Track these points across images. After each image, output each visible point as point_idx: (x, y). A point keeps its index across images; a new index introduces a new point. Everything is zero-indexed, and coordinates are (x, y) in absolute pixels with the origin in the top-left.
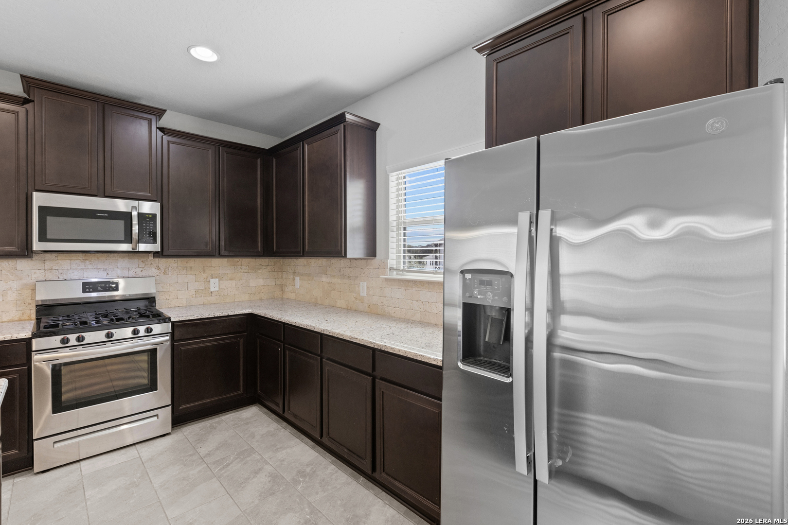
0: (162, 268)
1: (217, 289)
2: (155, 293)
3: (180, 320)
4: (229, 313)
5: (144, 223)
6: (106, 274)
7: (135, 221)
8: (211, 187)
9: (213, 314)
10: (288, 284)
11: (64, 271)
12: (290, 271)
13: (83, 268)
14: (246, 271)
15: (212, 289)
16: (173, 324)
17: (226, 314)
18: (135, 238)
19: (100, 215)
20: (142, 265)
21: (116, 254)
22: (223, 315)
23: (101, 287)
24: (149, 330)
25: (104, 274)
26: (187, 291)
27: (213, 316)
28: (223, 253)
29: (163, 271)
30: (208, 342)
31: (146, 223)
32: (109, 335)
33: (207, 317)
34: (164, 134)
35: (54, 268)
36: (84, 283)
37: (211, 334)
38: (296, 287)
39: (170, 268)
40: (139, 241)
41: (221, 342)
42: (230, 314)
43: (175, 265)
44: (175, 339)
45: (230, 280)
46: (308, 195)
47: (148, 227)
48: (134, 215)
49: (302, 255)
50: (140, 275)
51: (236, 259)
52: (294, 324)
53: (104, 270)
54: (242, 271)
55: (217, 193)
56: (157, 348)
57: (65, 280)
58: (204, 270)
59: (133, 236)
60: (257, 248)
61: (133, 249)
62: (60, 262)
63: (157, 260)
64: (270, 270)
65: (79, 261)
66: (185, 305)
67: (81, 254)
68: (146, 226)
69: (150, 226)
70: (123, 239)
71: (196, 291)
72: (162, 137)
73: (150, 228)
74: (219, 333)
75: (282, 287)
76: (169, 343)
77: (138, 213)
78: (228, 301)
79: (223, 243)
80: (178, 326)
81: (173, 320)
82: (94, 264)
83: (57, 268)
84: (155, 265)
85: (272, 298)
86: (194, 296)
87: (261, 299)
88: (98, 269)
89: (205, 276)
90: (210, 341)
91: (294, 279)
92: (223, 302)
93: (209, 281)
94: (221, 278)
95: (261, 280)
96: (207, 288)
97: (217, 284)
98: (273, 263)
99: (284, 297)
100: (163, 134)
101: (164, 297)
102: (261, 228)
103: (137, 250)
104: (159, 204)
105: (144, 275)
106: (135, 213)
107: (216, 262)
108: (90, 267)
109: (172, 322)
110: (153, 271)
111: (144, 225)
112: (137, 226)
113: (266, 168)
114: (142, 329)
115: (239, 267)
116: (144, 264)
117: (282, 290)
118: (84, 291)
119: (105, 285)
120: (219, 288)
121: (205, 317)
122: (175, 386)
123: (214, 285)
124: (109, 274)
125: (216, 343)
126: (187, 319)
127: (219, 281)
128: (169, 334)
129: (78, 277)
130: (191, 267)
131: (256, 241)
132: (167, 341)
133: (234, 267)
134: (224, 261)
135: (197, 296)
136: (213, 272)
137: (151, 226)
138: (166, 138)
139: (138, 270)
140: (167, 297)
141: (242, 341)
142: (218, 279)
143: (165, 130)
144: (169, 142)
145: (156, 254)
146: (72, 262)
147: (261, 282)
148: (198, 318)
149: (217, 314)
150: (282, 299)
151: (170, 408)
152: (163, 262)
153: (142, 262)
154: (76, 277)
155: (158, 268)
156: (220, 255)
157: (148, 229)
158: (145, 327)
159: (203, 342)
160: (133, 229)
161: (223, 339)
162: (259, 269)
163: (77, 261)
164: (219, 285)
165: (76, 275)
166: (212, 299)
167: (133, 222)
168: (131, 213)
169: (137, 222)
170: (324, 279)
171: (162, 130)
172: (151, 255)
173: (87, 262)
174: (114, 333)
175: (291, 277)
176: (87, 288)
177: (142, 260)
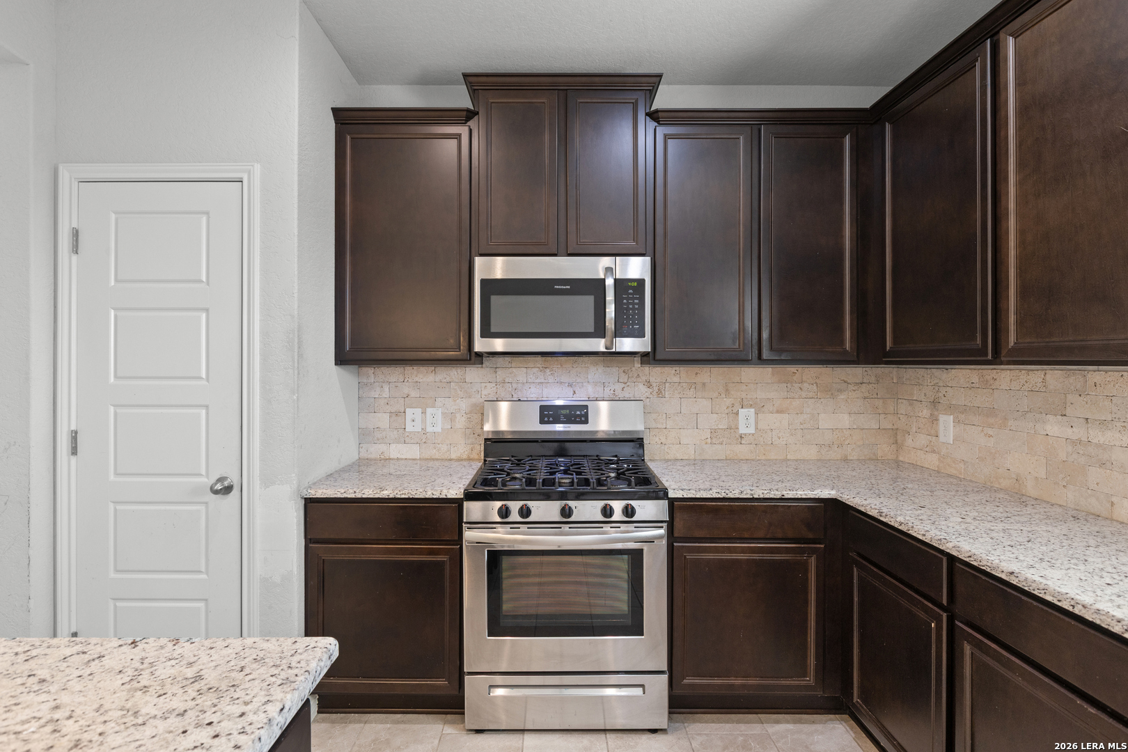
0: (654, 385)
1: (752, 430)
2: (643, 431)
3: (685, 496)
4: (784, 493)
5: (625, 298)
6: (572, 393)
7: (610, 297)
8: (743, 216)
9: (749, 492)
10: (914, 429)
11: (520, 385)
12: (922, 397)
13: (543, 381)
14: (811, 394)
15: (742, 430)
16: (672, 502)
17: (777, 495)
18: (609, 327)
19: (560, 287)
20: (624, 378)
21: (586, 359)
22: (772, 496)
23: (565, 416)
24: (629, 512)
25: (569, 392)
26: (696, 430)
27: (748, 496)
28: (766, 355)
29: (656, 389)
30: (740, 552)
31: (628, 299)
32: (567, 512)
33: (737, 496)
34: (658, 122)
35: (507, 381)
36: (542, 407)
37: (746, 536)
38: (942, 439)
39: (667, 385)
40: (618, 333)
41: (767, 557)
42: (786, 496)
43: (676, 379)
44: (676, 535)
45: (778, 412)
46: (1020, 184)
47: (631, 306)
48: (609, 285)
49: (990, 357)
50: (621, 396)
51: (791, 369)
52: (1003, 576)
53: (570, 385)
54: (804, 394)
55: (755, 226)
56: (642, 550)
57: (519, 400)
58: (727, 390)
59: (607, 324)
60: (842, 342)
61: (606, 348)
62: (514, 370)
63: (647, 369)
64: (867, 394)
65: (537, 369)
66: (692, 457)
67: (539, 358)
68: (628, 304)
69: (634, 304)
70: (592, 330)
71: (713, 431)
72: (655, 130)
73: (634, 307)
74: (761, 534)
75: (896, 436)
76: (664, 542)
77: (615, 280)
78: (772, 458)
79: (765, 335)
80: (681, 508)
81: (671, 495)
82: (556, 374)
83: (510, 380)
84: (644, 378)
85: (870, 459)
86: (709, 440)
87: (845, 460)
88: (561, 383)
89: (728, 401)
90: (743, 550)
91: (934, 420)
92: (763, 458)
93: (737, 413)
94: (759, 408)
95: (846, 417)
96: (733, 426)
97: (752, 420)
98: (873, 379)
99: (901, 459)
100: (656, 124)
101: (657, 439)
102: (851, 297)
103: (614, 350)
104: (648, 259)
105: (627, 395)
106: (610, 282)
107: (749, 373)
108: (551, 380)
109: (669, 499)
110: (641, 390)
111: (625, 301)
112: (613, 305)
113: (865, 155)
114: (618, 506)
115: (797, 385)
116: (627, 376)
117: (898, 444)
118: (542, 422)
119: (570, 412)
120: (756, 428)
121: (732, 496)
122: (675, 635)
123: (746, 421)
124: (576, 392)
125: (756, 557)
126: (698, 496)
127: (756, 414)
128: (665, 525)
129: (535, 395)
130: (704, 384)
131: (840, 329)
132: (660, 537)
133: (785, 385)
134: (766, 372)
135: (714, 441)
136: (744, 395)
137: (636, 304)
138: (661, 131)
139: (618, 387)
140: (663, 440)
141: (813, 560)
142: (753, 410)
143: (660, 114)
144: (666, 137)
145: (645, 358)
146: (529, 370)
147: (844, 420)
148: (719, 496)
149: (758, 493)
150: (898, 464)
151: (665, 677)
152: (657, 373)
153: (624, 372)
154: (533, 396)
155: (649, 384)
156: (761, 360)
157: (631, 309)
158: (624, 503)
159: (730, 550)
160: (607, 310)
161: (772, 551)
162: (840, 391)
163: (535, 370)
164: (757, 423)
165: (533, 392)
166: (742, 450)
167: (607, 299)
168: (604, 280)
169: (613, 298)
170: (1054, 427)
171: (655, 115)
172: (638, 359)
173: (548, 370)
174: (574, 508)
175: (926, 413)
176: (546, 416)
177: (623, 369)
